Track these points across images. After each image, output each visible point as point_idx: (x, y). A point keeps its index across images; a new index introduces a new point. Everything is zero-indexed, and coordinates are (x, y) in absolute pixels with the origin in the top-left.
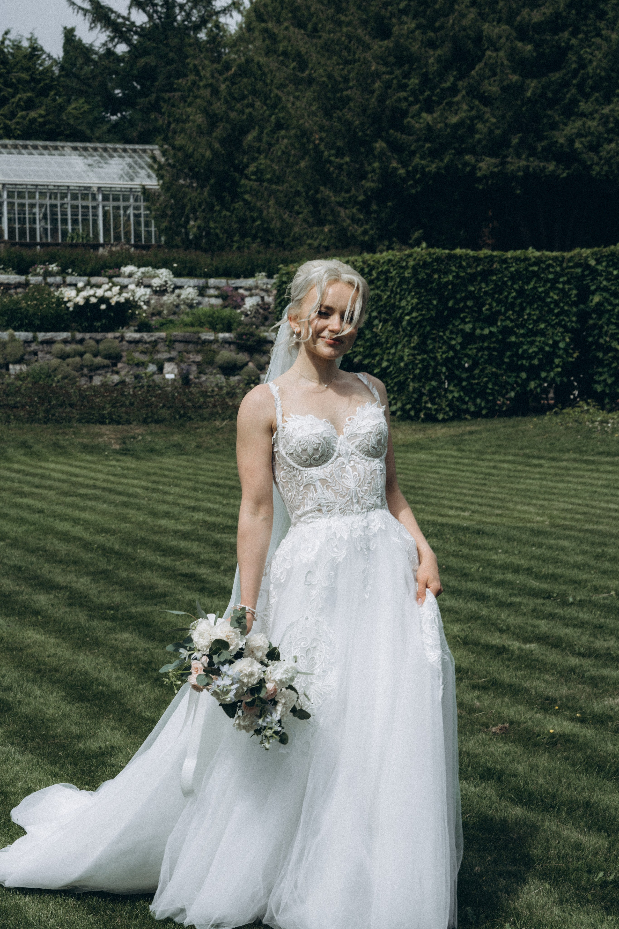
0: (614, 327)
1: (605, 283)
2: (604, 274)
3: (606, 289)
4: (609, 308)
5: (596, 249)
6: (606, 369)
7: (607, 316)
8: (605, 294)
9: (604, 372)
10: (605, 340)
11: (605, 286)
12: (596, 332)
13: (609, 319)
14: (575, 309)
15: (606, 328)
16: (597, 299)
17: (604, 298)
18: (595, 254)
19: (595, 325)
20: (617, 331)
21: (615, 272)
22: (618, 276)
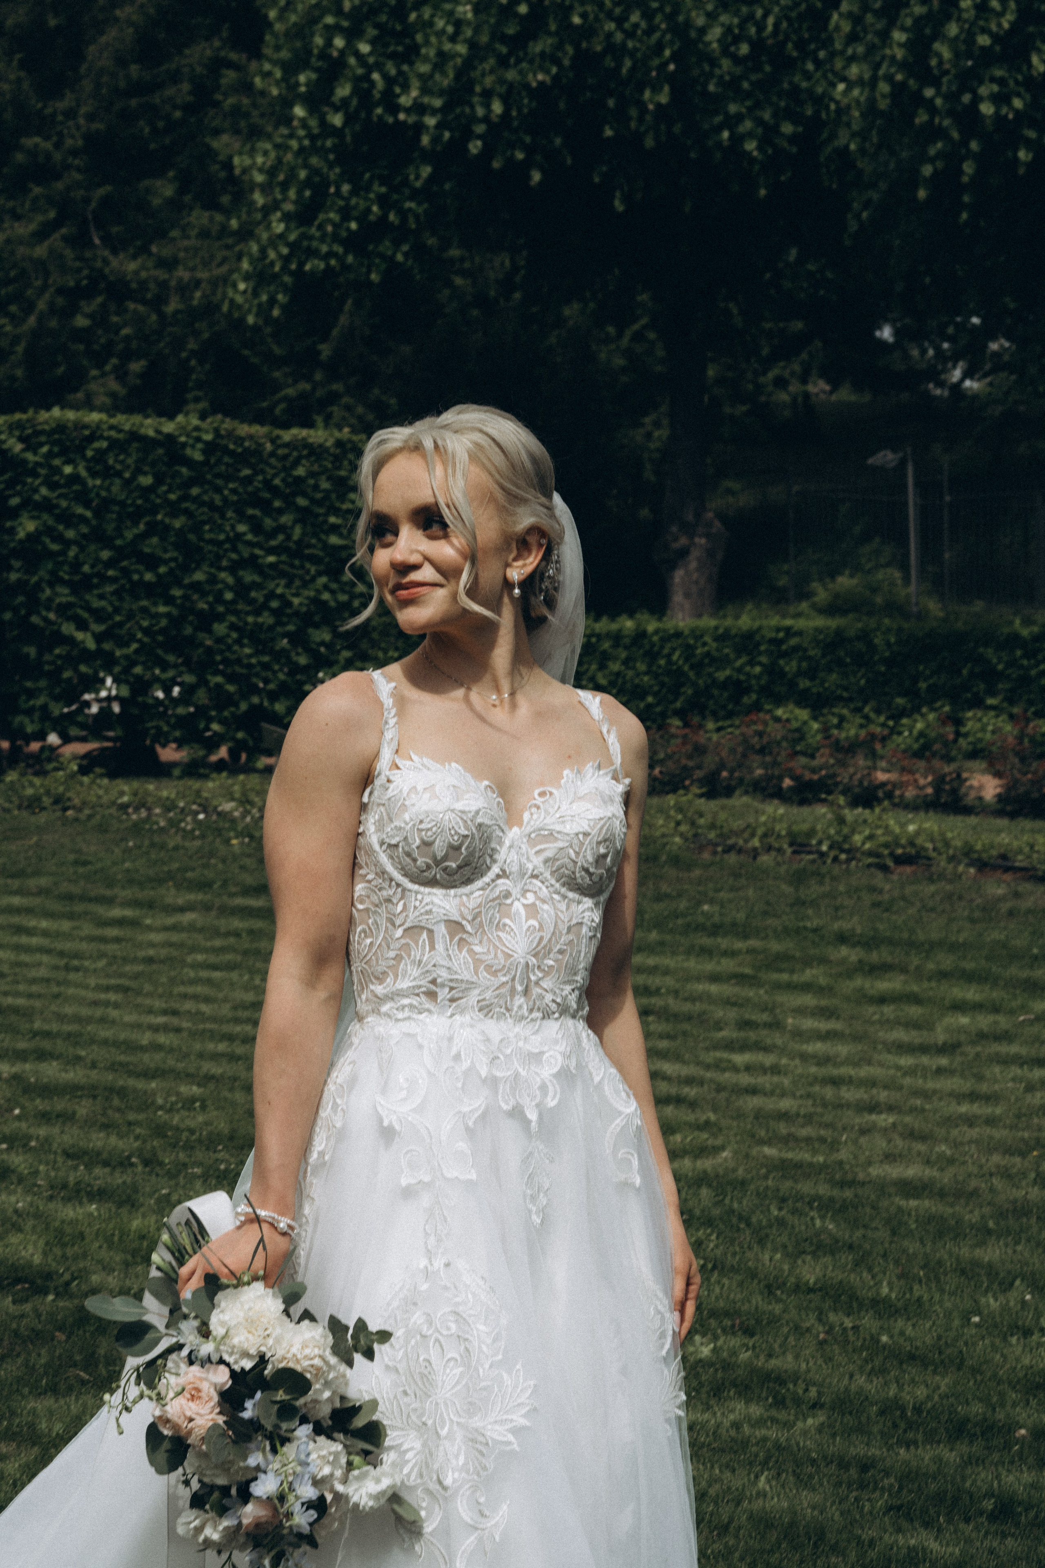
0: (64, 591)
1: (44, 491)
2: (43, 472)
3: (47, 506)
4: (55, 547)
5: (18, 416)
6: (43, 683)
7: (50, 565)
8: (45, 516)
9: (40, 690)
10: (46, 619)
11: (45, 498)
12: (21, 599)
13: (53, 573)
15: (48, 592)
16: (28, 526)
17: (45, 524)
18: (20, 425)
19: (21, 585)
20: (71, 599)
21: (68, 470)
22: (75, 478)
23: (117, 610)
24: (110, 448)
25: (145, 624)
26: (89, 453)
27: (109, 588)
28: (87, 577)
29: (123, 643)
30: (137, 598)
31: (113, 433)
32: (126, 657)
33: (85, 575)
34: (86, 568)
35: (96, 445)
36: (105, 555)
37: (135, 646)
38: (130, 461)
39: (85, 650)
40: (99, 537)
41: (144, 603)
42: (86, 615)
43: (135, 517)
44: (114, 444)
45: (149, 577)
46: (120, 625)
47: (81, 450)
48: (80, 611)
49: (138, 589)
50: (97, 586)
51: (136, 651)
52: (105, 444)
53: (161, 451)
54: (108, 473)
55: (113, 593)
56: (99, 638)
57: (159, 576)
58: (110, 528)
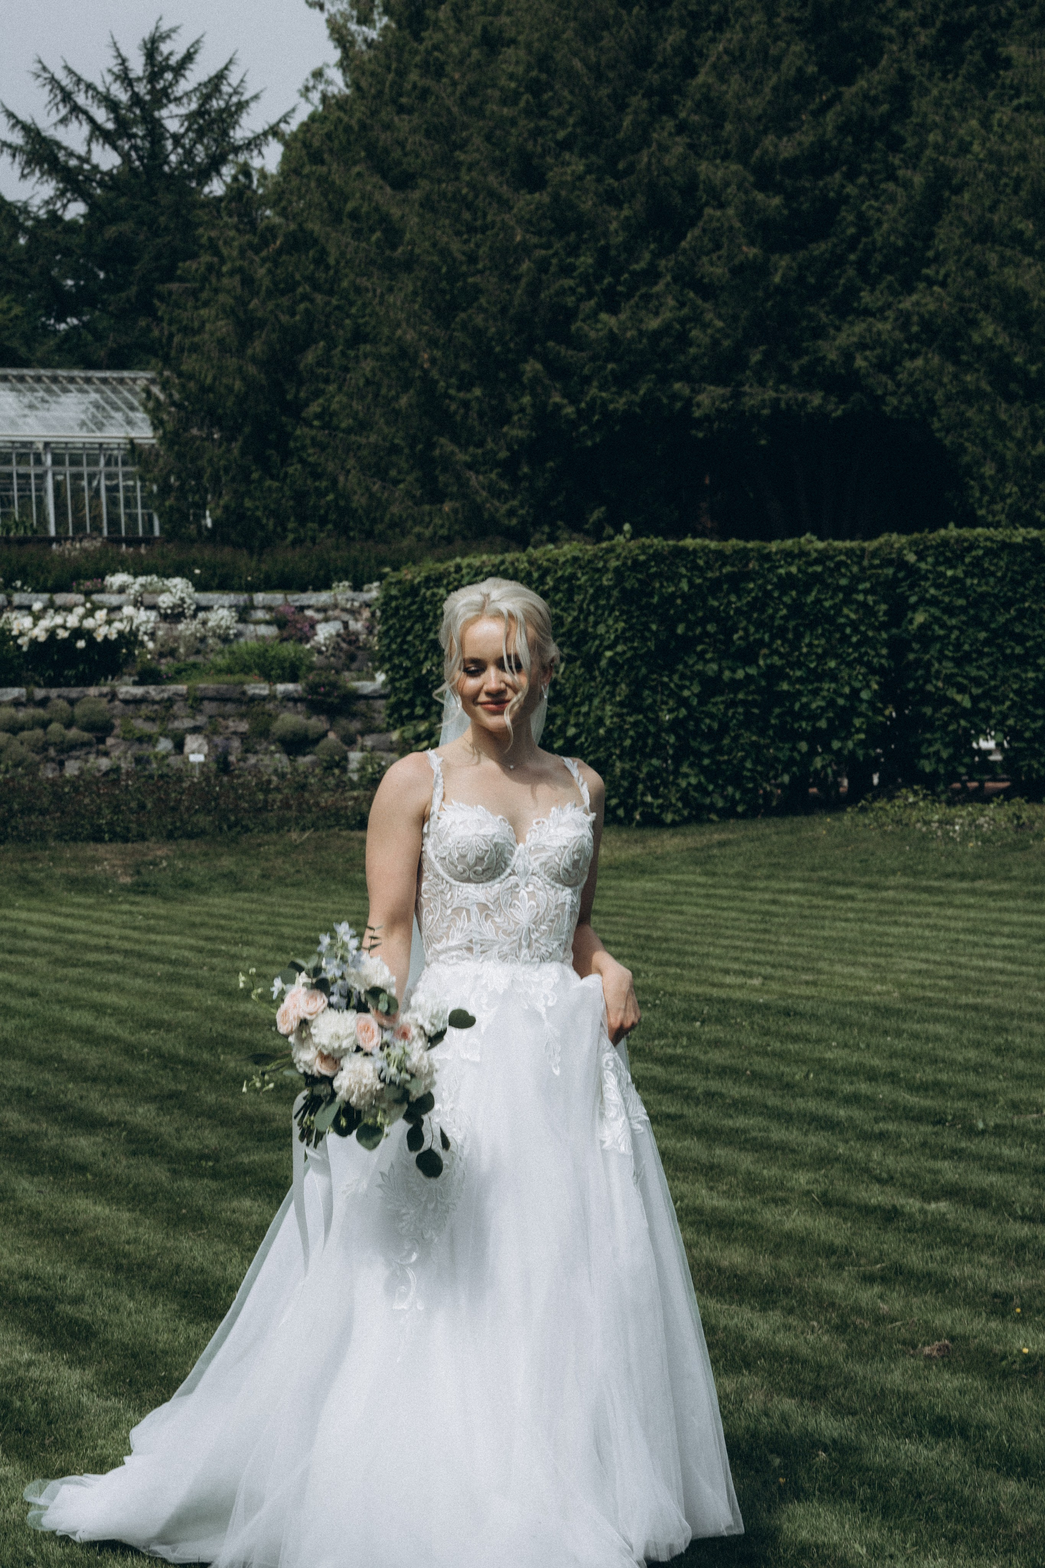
0: (950, 664)
1: (932, 591)
2: (931, 576)
3: (934, 602)
4: (942, 632)
5: (916, 535)
6: (938, 735)
7: (938, 646)
8: (932, 610)
9: (936, 740)
10: (936, 686)
11: (933, 596)
12: (920, 672)
13: (941, 651)
14: (884, 635)
15: (936, 665)
16: (920, 618)
17: (932, 616)
18: (915, 543)
19: (918, 662)
20: (955, 671)
21: (950, 573)
22: (955, 580)
23: (993, 677)
24: (986, 554)
25: (1015, 686)
26: (967, 560)
27: (986, 661)
28: (967, 654)
29: (998, 701)
30: (1011, 667)
31: (988, 544)
32: (1001, 712)
33: (966, 652)
34: (966, 647)
35: (974, 553)
36: (983, 635)
37: (1008, 703)
38: (1002, 563)
39: (965, 709)
40: (977, 622)
41: (1016, 671)
42: (965, 682)
43: (1008, 604)
44: (988, 552)
45: (1019, 650)
46: (996, 688)
47: (961, 558)
48: (960, 679)
49: (1009, 660)
50: (976, 660)
51: (1010, 708)
52: (980, 552)
53: (1029, 554)
54: (984, 574)
55: (989, 665)
56: (975, 699)
57: (1026, 649)
58: (985, 616)
